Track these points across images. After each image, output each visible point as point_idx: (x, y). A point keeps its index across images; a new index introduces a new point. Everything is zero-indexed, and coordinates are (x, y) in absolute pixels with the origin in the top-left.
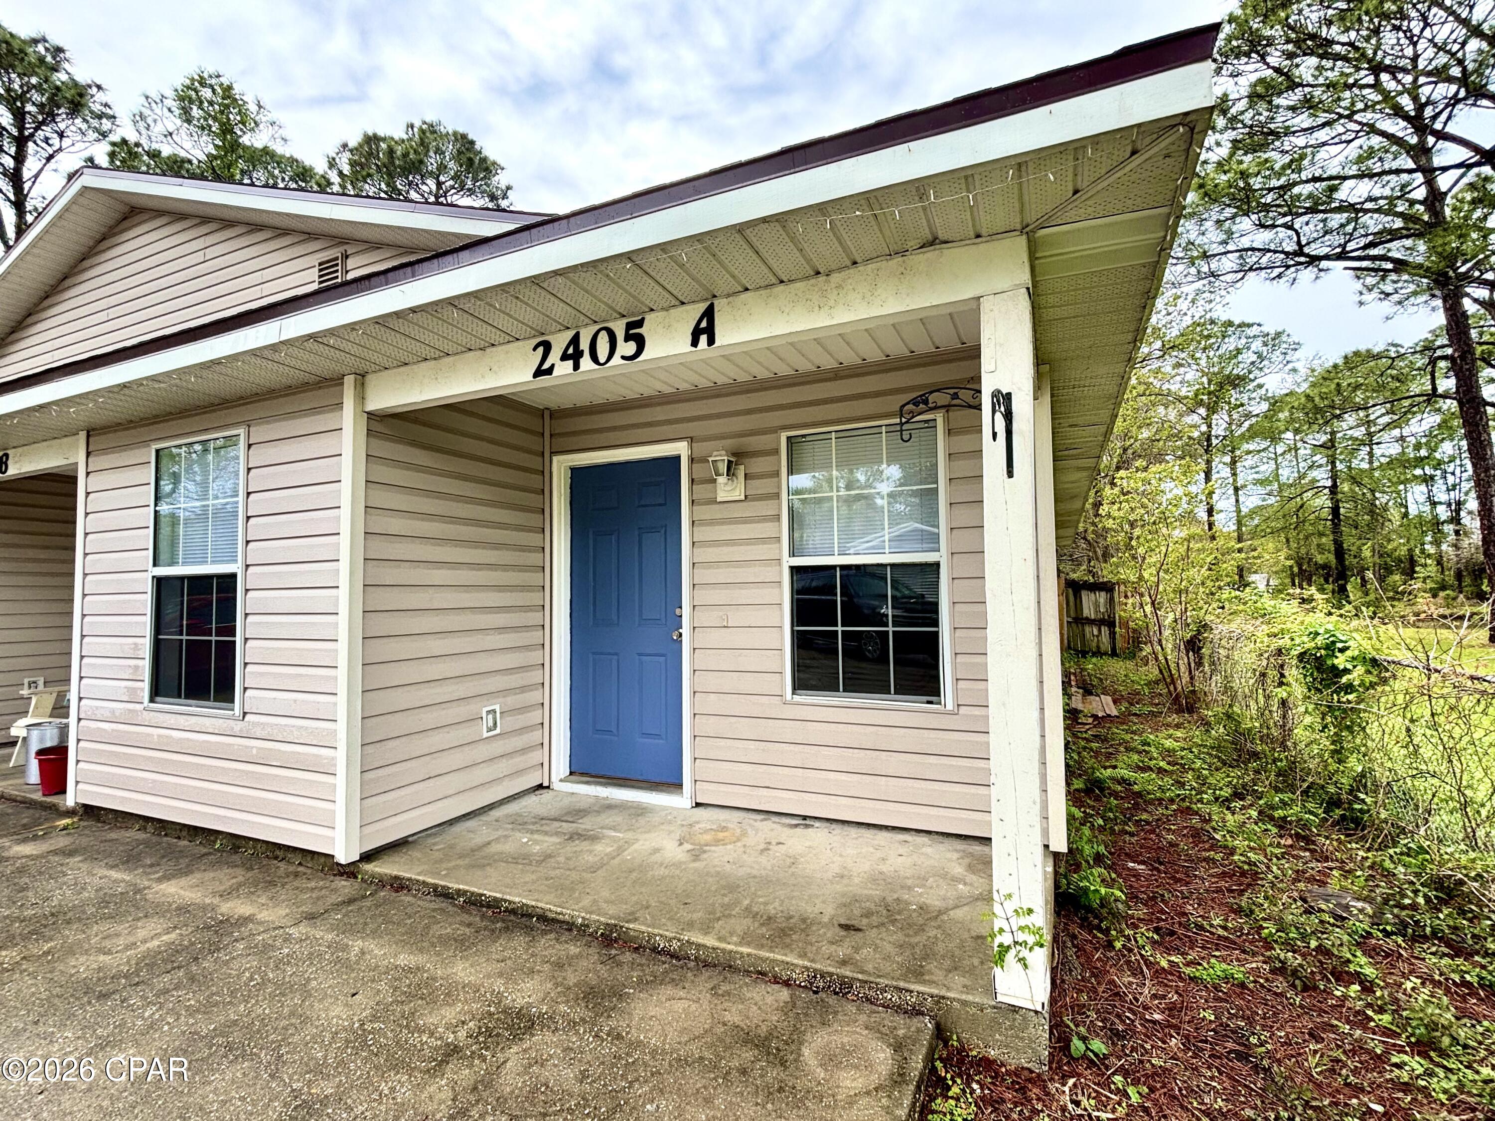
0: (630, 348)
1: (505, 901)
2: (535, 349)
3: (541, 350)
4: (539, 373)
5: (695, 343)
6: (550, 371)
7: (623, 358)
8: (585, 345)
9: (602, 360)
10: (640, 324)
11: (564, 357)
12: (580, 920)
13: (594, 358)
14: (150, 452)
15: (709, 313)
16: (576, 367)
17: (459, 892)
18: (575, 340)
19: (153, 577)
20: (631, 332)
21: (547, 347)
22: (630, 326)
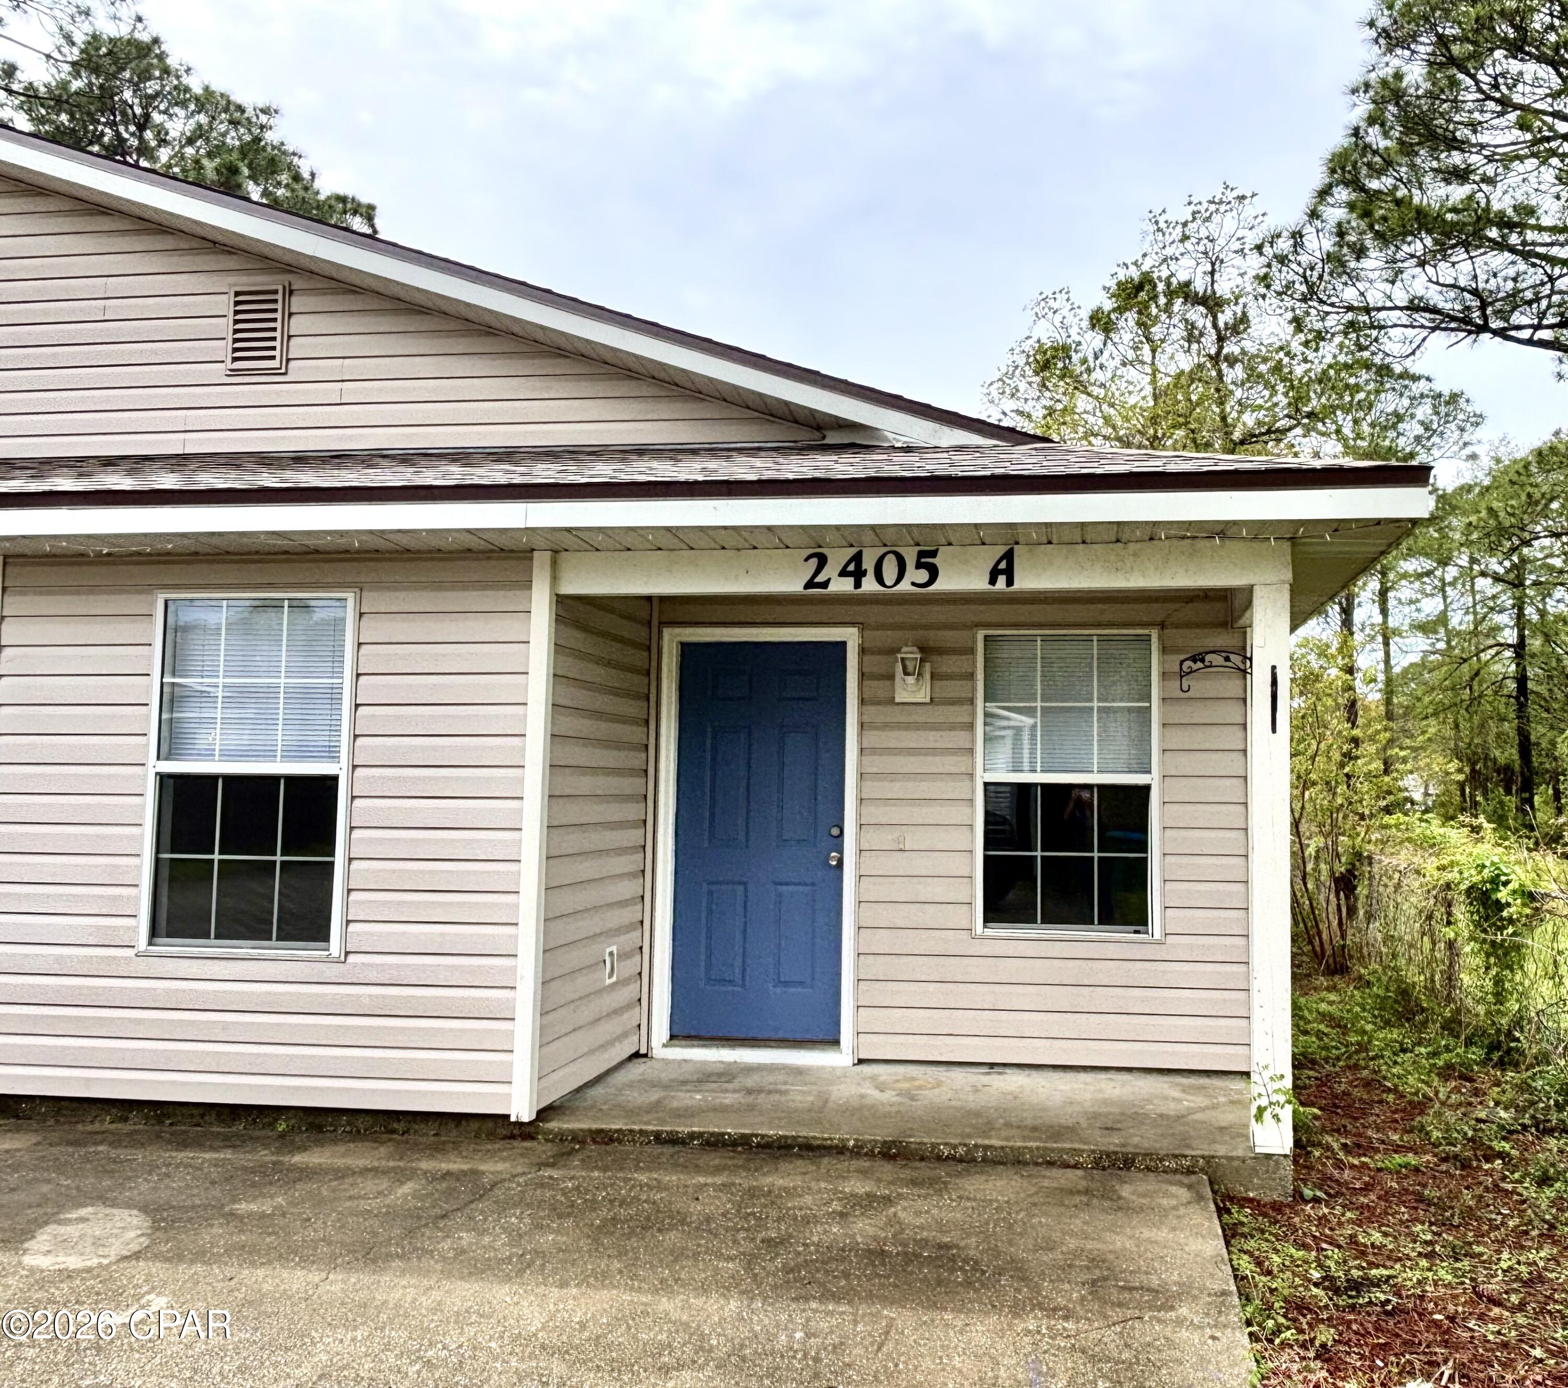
0: (922, 576)
1: (756, 1136)
2: (806, 560)
3: (814, 562)
4: (810, 584)
5: (993, 581)
6: (825, 585)
7: (913, 584)
8: (868, 564)
9: (889, 582)
10: (934, 554)
11: (843, 573)
12: (852, 1143)
13: (880, 579)
14: (153, 604)
15: (1009, 556)
16: (858, 585)
17: (692, 1136)
18: (857, 558)
19: (157, 774)
20: (923, 560)
21: (822, 561)
22: (921, 554)
